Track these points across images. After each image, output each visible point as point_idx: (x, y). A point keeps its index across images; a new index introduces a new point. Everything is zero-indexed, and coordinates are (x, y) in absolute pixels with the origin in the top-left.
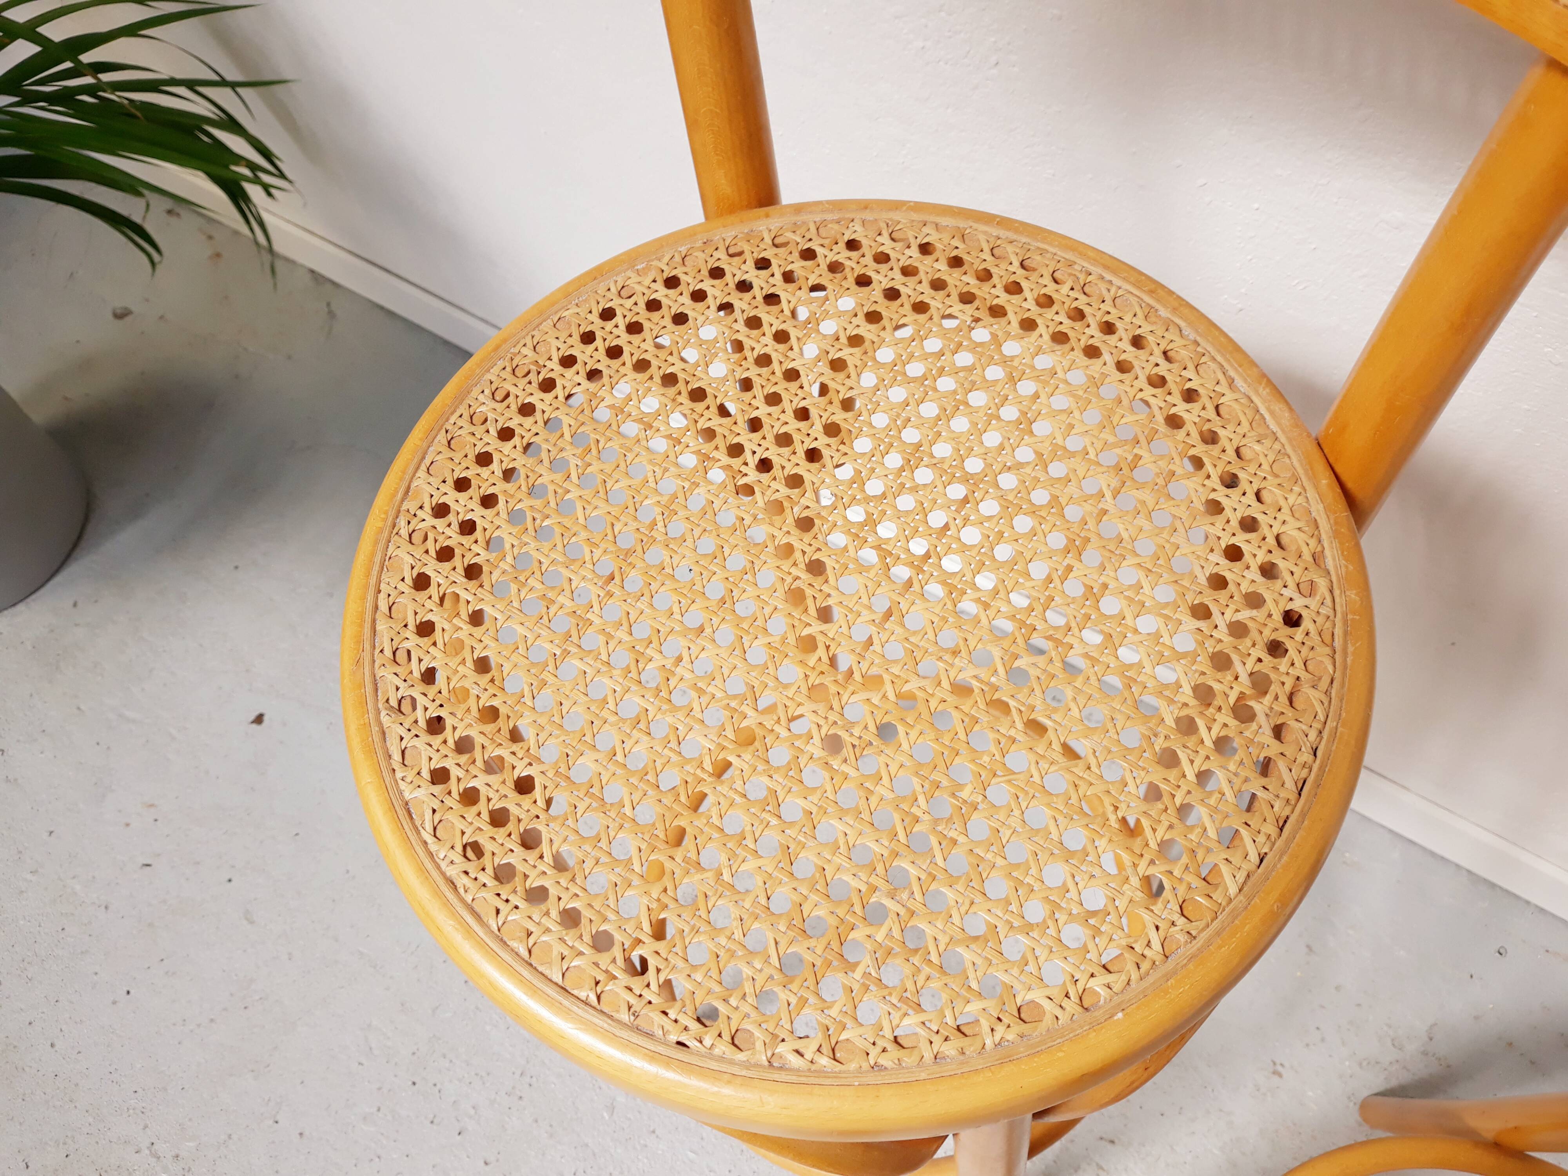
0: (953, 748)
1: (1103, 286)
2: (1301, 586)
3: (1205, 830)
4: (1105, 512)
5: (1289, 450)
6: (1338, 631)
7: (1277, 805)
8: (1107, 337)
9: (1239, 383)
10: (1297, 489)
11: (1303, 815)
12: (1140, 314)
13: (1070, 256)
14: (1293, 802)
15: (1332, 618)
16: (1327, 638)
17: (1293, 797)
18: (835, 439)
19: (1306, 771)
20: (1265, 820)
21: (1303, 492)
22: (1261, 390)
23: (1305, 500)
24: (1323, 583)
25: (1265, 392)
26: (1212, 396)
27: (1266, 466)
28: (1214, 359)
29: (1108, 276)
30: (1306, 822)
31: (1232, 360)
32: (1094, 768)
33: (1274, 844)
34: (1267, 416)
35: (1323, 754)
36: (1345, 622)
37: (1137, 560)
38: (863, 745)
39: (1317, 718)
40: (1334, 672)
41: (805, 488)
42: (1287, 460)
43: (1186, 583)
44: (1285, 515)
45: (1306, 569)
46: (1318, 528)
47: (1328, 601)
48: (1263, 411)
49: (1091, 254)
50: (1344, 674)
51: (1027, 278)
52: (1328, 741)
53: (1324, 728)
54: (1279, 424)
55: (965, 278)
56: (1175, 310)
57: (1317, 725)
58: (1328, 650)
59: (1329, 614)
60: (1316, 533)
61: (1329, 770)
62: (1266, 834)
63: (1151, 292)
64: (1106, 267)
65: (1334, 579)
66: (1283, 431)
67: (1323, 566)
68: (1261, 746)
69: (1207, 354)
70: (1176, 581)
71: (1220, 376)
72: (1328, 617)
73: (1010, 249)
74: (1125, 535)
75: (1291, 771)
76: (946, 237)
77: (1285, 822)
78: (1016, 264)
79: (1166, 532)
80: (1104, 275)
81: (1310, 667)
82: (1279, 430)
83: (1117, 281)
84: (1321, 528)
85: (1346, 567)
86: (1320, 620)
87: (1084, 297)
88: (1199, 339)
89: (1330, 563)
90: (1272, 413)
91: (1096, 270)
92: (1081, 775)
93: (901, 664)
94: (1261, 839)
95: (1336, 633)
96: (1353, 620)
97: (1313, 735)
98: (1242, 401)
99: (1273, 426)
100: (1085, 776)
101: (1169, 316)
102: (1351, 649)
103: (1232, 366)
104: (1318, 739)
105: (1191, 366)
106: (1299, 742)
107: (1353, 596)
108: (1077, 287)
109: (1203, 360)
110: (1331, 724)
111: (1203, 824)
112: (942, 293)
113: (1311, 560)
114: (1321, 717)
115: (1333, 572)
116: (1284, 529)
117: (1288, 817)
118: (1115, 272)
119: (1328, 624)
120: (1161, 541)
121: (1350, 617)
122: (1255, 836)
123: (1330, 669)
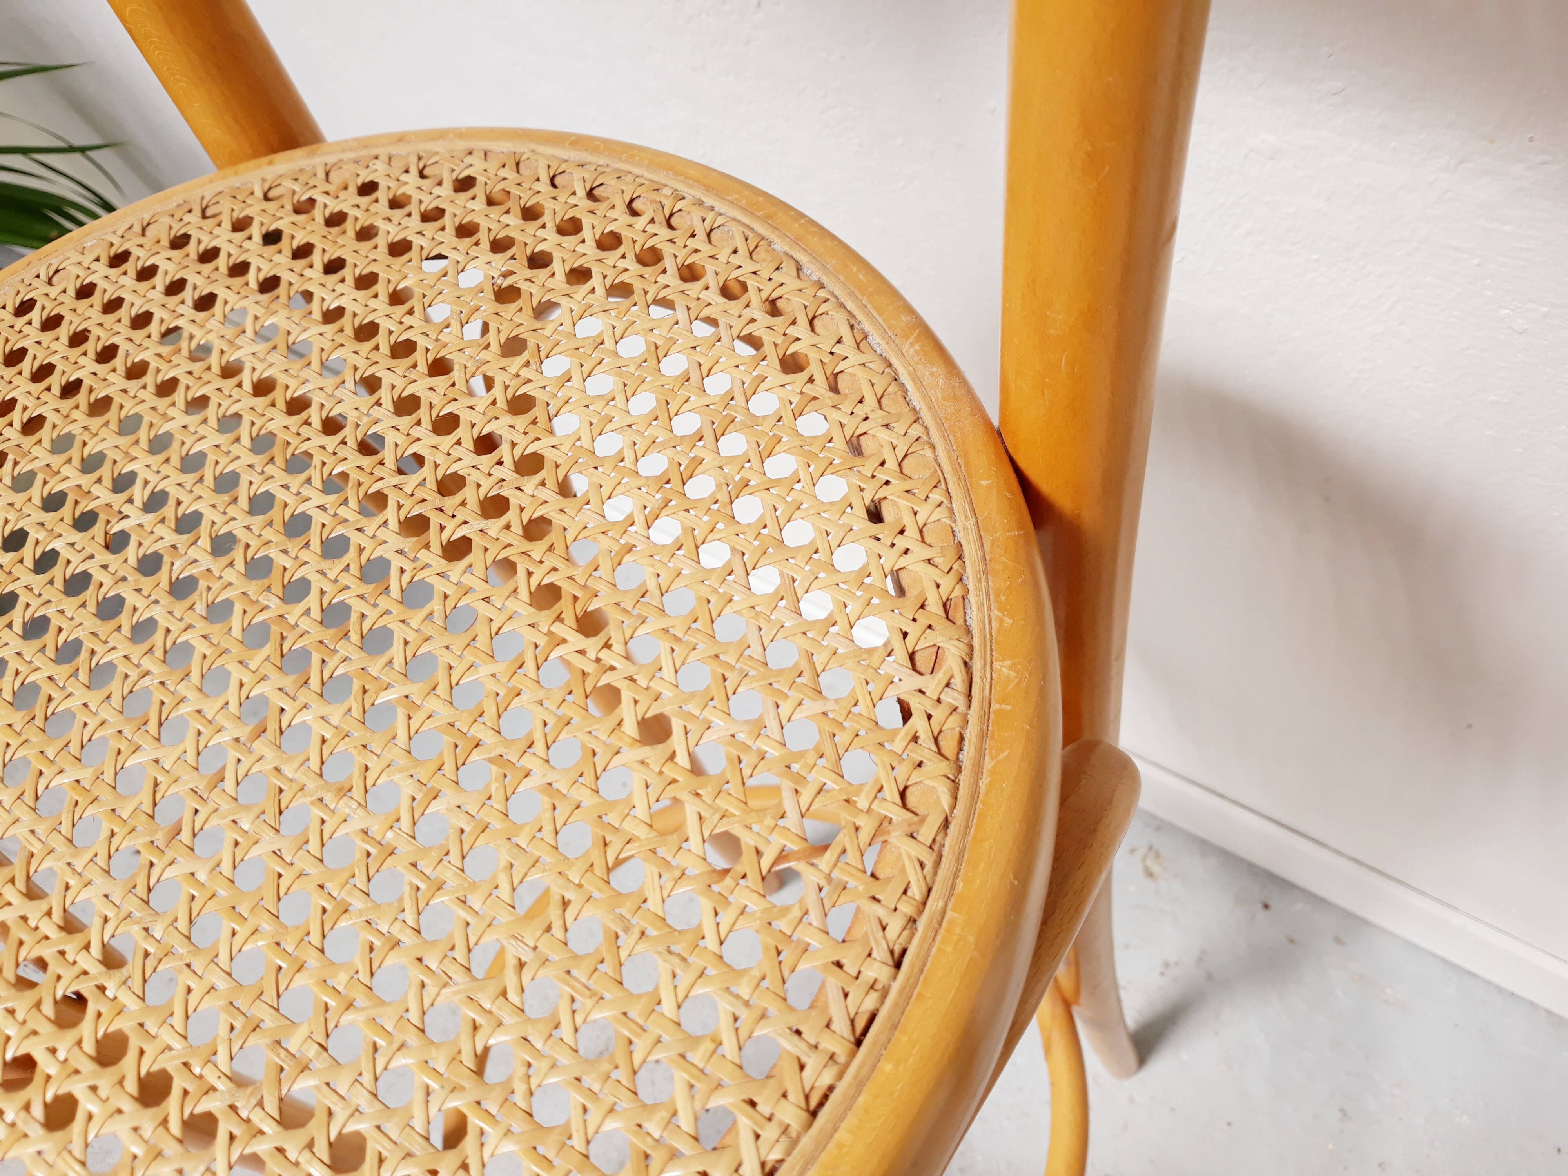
0: (296, 959)
1: (696, 214)
2: (918, 657)
3: (675, 1114)
4: (630, 549)
5: (936, 438)
6: (971, 734)
7: (812, 1062)
8: (687, 286)
9: (876, 339)
10: (936, 496)
11: (860, 1085)
12: (743, 251)
13: (660, 177)
14: (842, 1058)
15: (962, 708)
16: (949, 745)
17: (841, 1051)
18: (261, 456)
19: (874, 996)
20: (784, 1096)
21: (946, 502)
22: (906, 348)
23: (947, 514)
24: (954, 650)
25: (911, 349)
26: (825, 360)
27: (891, 464)
28: (842, 306)
29: (709, 201)
30: (861, 1099)
31: (869, 306)
32: (513, 996)
33: (795, 1142)
34: (909, 386)
35: (912, 965)
36: (986, 716)
37: (664, 623)
38: (160, 955)
39: (909, 893)
40: (953, 807)
41: (199, 532)
42: (928, 453)
43: (730, 658)
44: (910, 539)
45: (930, 627)
46: (960, 557)
47: (959, 682)
48: (905, 378)
49: (691, 172)
50: (971, 811)
51: (592, 212)
52: (924, 939)
53: (920, 912)
54: (925, 397)
55: (505, 219)
56: (796, 242)
57: (907, 908)
58: (945, 768)
59: (956, 704)
60: (955, 567)
61: (920, 994)
62: (781, 1123)
63: (766, 219)
64: (708, 189)
65: (976, 643)
66: (930, 408)
67: (960, 621)
68: (802, 946)
69: (832, 299)
70: (717, 656)
71: (845, 331)
72: (955, 709)
73: (578, 174)
74: (652, 585)
75: (846, 995)
76: (492, 166)
77: (825, 1097)
78: (581, 193)
79: (714, 577)
80: (705, 199)
81: (912, 799)
82: (924, 407)
83: (720, 207)
84: (967, 559)
85: (1001, 621)
86: (938, 714)
87: (667, 231)
88: (825, 280)
89: (974, 618)
90: (917, 380)
91: (691, 192)
92: (487, 1006)
93: (256, 811)
94: (770, 1132)
95: (967, 736)
96: (999, 712)
97: (895, 926)
98: (871, 365)
99: (917, 401)
100: (494, 1010)
101: (787, 249)
102: (988, 764)
103: (868, 314)
104: (906, 933)
105: (803, 321)
106: (867, 942)
107: (1005, 670)
108: (660, 218)
109: (824, 308)
110: (935, 904)
111: (673, 1102)
112: (468, 241)
113: (941, 612)
114: (916, 892)
115: (975, 631)
116: (903, 562)
117: (831, 1088)
118: (719, 194)
119: (954, 722)
120: (705, 592)
121: (995, 706)
122: (762, 1128)
123: (945, 801)
